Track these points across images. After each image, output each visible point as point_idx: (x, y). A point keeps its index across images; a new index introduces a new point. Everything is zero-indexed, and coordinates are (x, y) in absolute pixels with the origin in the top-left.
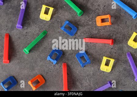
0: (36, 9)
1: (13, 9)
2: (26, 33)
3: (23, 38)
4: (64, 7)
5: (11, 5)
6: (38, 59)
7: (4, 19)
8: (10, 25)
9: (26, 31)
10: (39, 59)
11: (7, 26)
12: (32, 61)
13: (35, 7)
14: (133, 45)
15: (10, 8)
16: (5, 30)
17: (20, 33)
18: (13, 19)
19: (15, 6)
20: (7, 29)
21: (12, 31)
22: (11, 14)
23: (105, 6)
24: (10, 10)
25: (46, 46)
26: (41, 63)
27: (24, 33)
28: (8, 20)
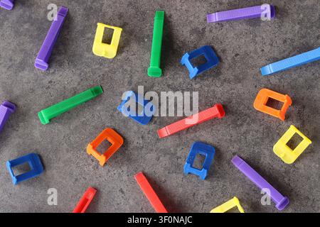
0: (83, 33)
1: (32, 25)
2: (50, 82)
3: (40, 92)
4: (144, 41)
5: (30, 16)
6: (63, 144)
7: (9, 43)
8: (18, 59)
9: (49, 78)
10: (65, 144)
11: (11, 60)
12: (50, 146)
13: (82, 28)
14: (285, 156)
15: (25, 22)
16: (5, 67)
17: (36, 81)
18: (29, 46)
19: (38, 19)
20: (10, 67)
21: (20, 71)
22: (25, 35)
23: (237, 55)
24: (26, 26)
25: (88, 120)
26: (69, 155)
27: (46, 81)
28: (15, 47)
